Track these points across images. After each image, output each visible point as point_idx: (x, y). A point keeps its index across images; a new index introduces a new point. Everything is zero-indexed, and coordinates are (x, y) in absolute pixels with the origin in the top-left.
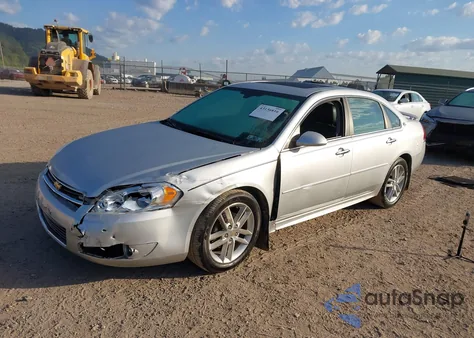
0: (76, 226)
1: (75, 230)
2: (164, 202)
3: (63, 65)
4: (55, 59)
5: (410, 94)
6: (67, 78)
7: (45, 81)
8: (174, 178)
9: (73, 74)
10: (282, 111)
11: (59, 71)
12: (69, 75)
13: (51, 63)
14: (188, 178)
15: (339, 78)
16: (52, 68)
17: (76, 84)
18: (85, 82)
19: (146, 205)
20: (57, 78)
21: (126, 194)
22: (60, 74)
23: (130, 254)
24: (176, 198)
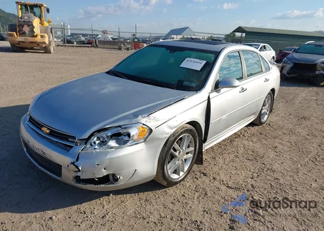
0: (73, 163)
1: (72, 167)
2: (139, 139)
3: (35, 30)
4: (29, 26)
5: (264, 46)
6: (39, 39)
7: (22, 42)
8: (145, 119)
9: (42, 37)
10: (204, 62)
11: (33, 35)
12: (39, 37)
13: (26, 29)
14: (154, 118)
15: (199, 34)
16: (27, 32)
17: (44, 43)
18: (50, 41)
19: (126, 142)
20: (31, 39)
21: (109, 134)
22: (34, 36)
23: (116, 180)
24: (147, 134)
